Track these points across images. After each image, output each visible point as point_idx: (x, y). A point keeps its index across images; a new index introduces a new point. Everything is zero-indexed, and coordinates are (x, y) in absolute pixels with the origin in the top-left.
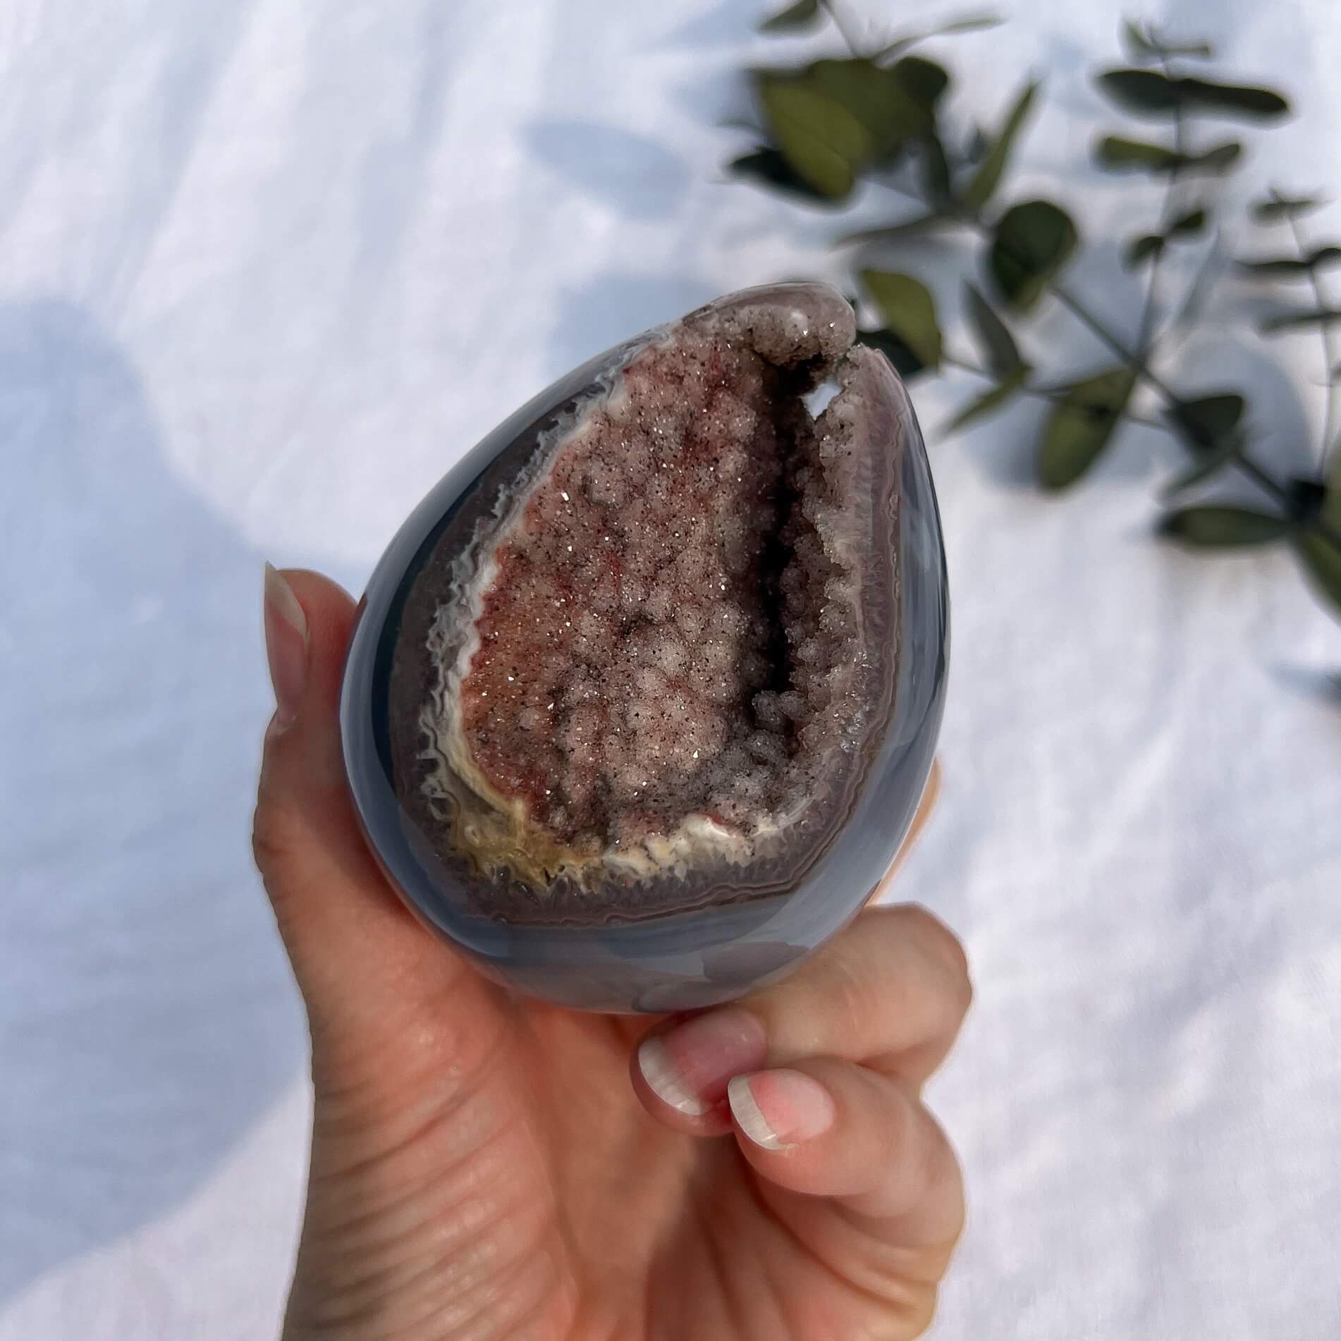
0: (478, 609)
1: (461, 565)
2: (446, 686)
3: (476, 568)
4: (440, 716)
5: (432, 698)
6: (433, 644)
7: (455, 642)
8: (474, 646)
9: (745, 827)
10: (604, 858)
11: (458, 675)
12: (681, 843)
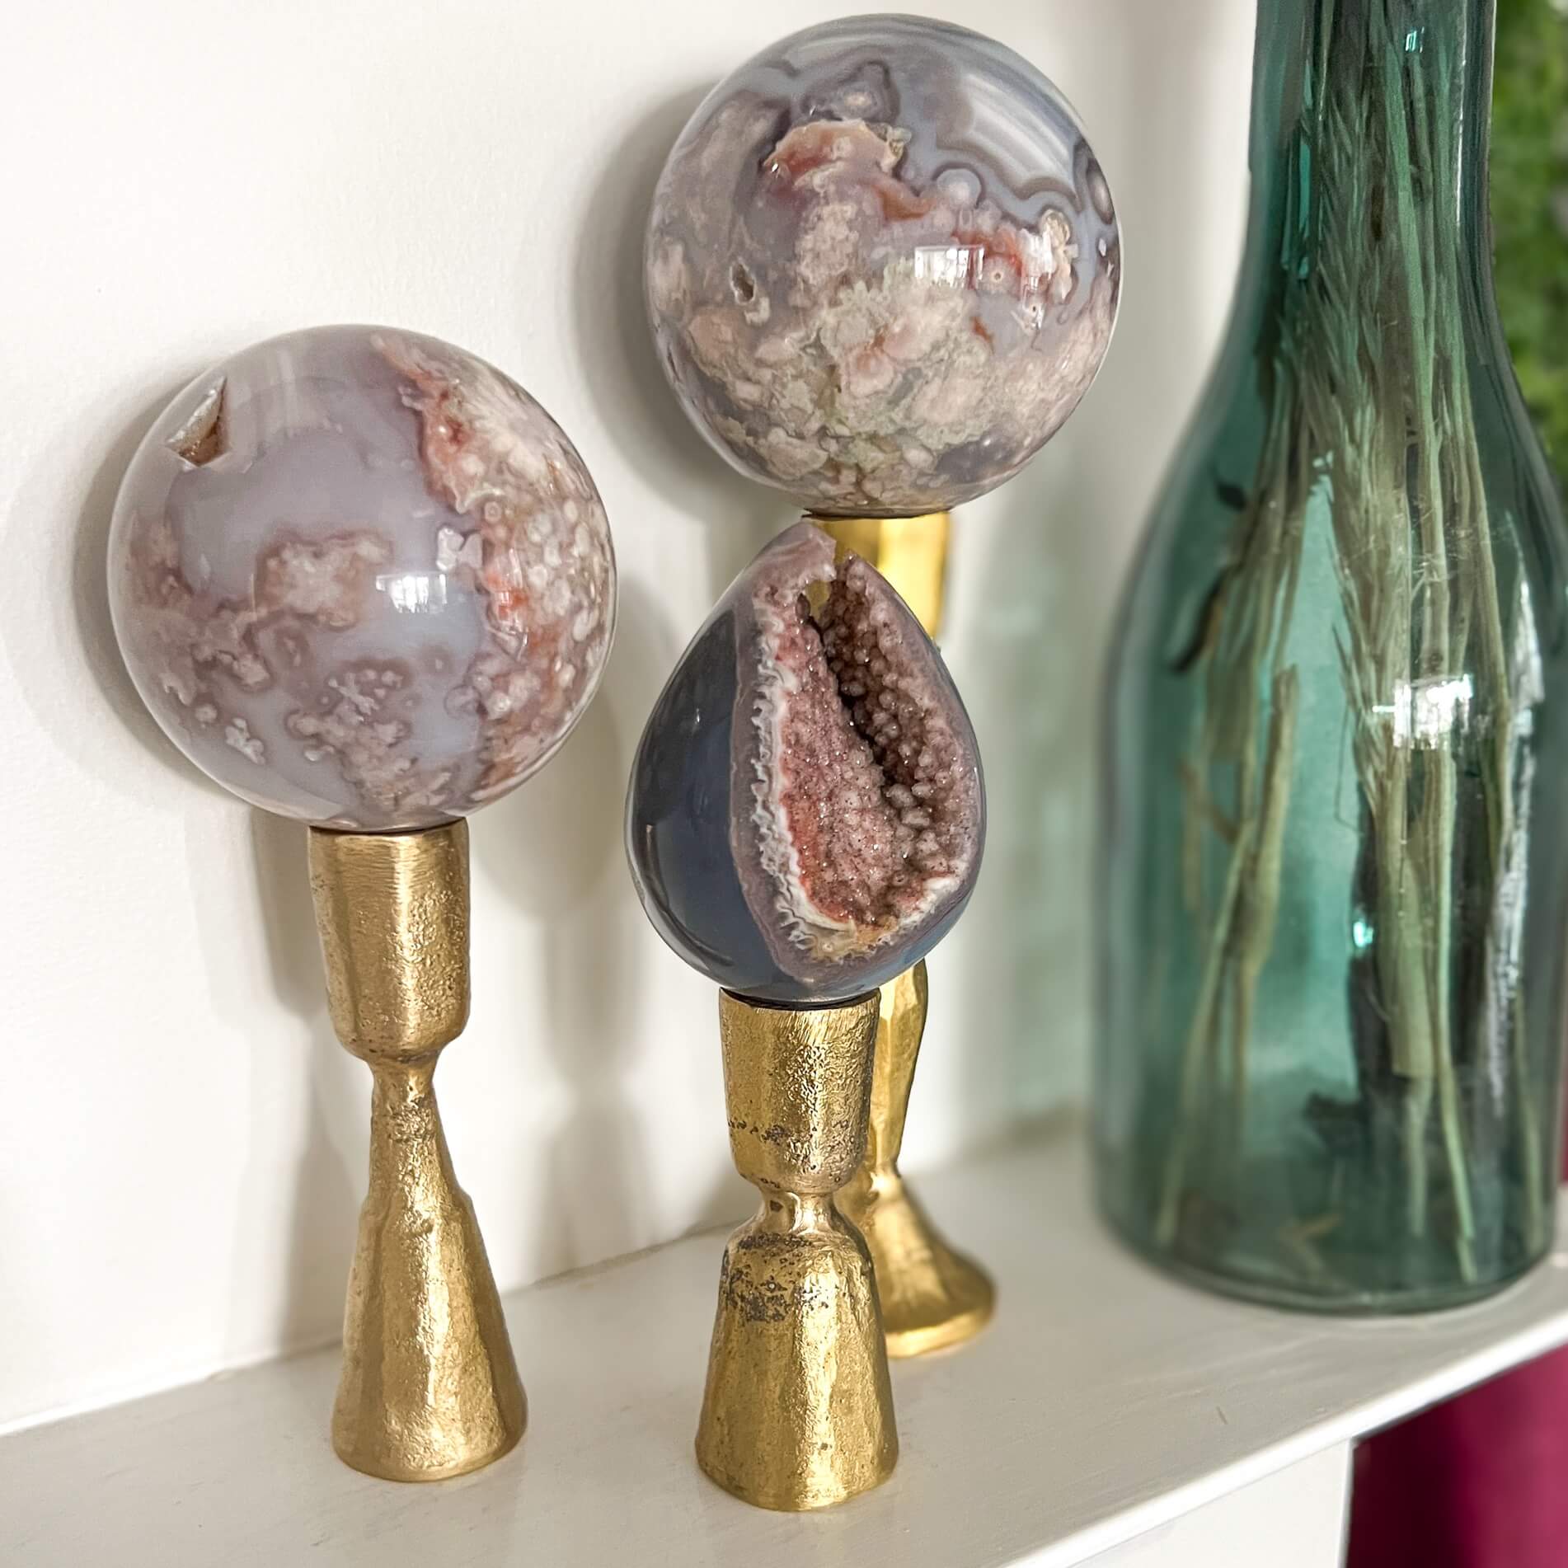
0: (789, 837)
1: (760, 817)
2: (789, 883)
3: (773, 815)
4: (791, 900)
5: (782, 893)
6: (768, 865)
7: (783, 860)
8: (795, 856)
9: (950, 871)
10: (901, 924)
11: (795, 875)
12: (932, 897)
